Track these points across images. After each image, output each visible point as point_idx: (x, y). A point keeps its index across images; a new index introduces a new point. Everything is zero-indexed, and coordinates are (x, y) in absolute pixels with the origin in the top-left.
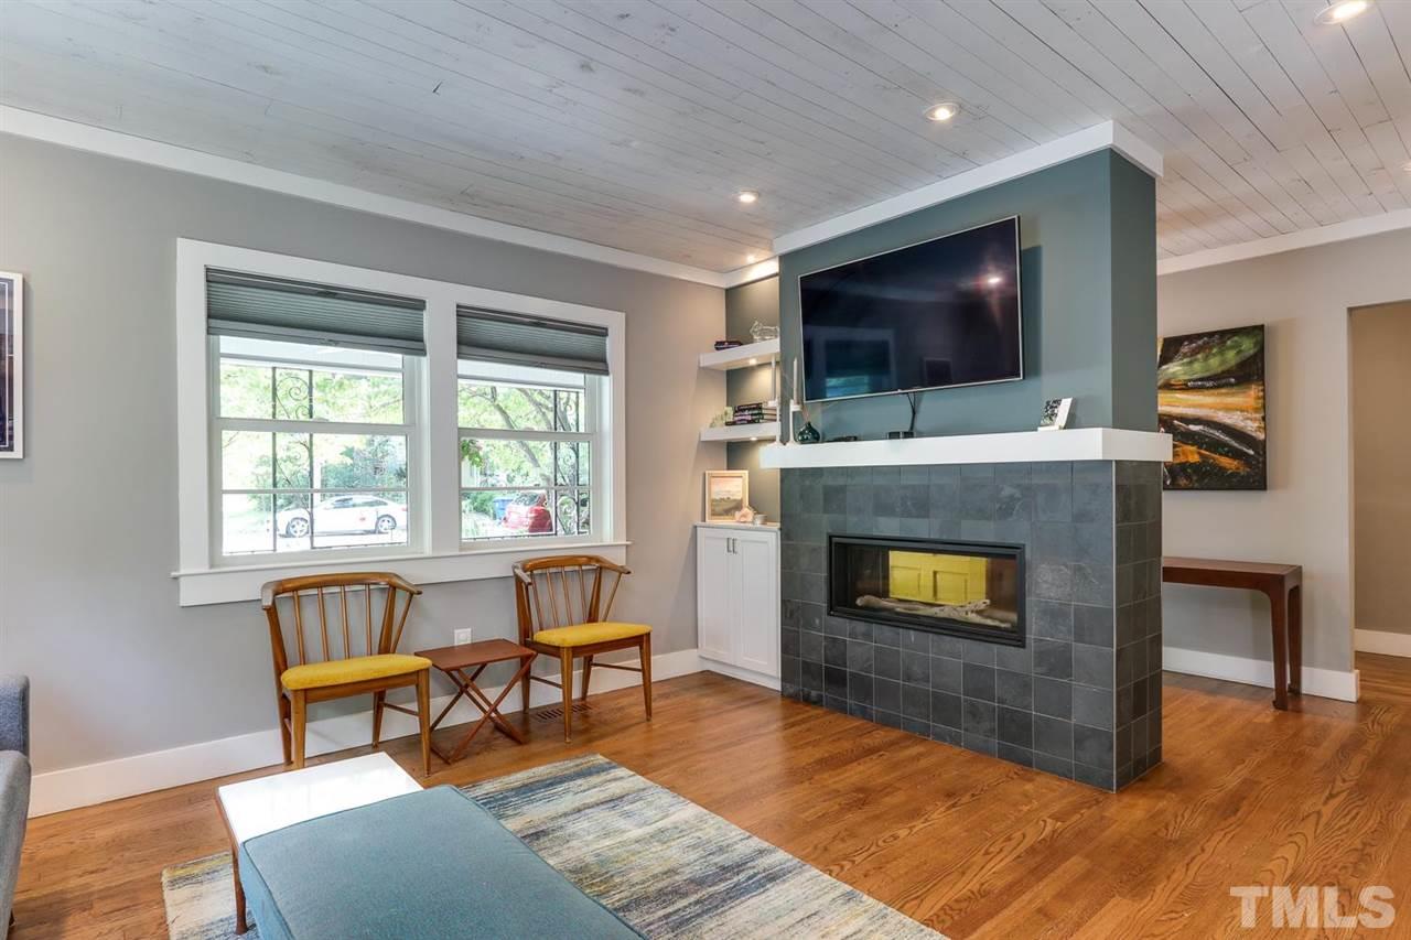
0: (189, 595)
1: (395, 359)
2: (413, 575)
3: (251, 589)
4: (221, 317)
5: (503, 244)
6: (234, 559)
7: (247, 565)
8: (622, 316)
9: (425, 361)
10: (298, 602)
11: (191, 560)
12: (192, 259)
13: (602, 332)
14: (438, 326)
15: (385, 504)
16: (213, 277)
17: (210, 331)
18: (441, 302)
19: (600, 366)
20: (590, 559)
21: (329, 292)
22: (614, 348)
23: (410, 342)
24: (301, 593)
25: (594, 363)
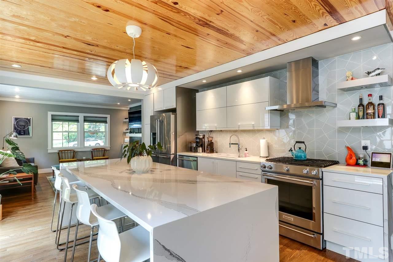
0: (49, 151)
1: (76, 123)
2: (76, 150)
3: (57, 151)
4: (53, 120)
5: (91, 108)
6: (54, 148)
7: (56, 148)
8: (109, 115)
9: (79, 123)
10: (62, 153)
11: (49, 147)
12: (50, 114)
13: (106, 118)
14: (81, 119)
15: (97, 140)
16: (52, 115)
17: (52, 121)
18: (81, 116)
19: (106, 122)
20: (103, 149)
21: (66, 116)
22: (108, 120)
23: (77, 121)
24: (63, 152)
25: (105, 122)
